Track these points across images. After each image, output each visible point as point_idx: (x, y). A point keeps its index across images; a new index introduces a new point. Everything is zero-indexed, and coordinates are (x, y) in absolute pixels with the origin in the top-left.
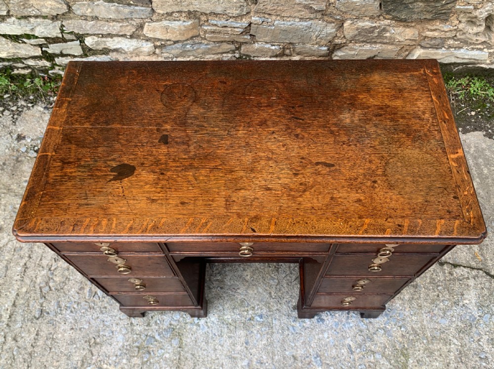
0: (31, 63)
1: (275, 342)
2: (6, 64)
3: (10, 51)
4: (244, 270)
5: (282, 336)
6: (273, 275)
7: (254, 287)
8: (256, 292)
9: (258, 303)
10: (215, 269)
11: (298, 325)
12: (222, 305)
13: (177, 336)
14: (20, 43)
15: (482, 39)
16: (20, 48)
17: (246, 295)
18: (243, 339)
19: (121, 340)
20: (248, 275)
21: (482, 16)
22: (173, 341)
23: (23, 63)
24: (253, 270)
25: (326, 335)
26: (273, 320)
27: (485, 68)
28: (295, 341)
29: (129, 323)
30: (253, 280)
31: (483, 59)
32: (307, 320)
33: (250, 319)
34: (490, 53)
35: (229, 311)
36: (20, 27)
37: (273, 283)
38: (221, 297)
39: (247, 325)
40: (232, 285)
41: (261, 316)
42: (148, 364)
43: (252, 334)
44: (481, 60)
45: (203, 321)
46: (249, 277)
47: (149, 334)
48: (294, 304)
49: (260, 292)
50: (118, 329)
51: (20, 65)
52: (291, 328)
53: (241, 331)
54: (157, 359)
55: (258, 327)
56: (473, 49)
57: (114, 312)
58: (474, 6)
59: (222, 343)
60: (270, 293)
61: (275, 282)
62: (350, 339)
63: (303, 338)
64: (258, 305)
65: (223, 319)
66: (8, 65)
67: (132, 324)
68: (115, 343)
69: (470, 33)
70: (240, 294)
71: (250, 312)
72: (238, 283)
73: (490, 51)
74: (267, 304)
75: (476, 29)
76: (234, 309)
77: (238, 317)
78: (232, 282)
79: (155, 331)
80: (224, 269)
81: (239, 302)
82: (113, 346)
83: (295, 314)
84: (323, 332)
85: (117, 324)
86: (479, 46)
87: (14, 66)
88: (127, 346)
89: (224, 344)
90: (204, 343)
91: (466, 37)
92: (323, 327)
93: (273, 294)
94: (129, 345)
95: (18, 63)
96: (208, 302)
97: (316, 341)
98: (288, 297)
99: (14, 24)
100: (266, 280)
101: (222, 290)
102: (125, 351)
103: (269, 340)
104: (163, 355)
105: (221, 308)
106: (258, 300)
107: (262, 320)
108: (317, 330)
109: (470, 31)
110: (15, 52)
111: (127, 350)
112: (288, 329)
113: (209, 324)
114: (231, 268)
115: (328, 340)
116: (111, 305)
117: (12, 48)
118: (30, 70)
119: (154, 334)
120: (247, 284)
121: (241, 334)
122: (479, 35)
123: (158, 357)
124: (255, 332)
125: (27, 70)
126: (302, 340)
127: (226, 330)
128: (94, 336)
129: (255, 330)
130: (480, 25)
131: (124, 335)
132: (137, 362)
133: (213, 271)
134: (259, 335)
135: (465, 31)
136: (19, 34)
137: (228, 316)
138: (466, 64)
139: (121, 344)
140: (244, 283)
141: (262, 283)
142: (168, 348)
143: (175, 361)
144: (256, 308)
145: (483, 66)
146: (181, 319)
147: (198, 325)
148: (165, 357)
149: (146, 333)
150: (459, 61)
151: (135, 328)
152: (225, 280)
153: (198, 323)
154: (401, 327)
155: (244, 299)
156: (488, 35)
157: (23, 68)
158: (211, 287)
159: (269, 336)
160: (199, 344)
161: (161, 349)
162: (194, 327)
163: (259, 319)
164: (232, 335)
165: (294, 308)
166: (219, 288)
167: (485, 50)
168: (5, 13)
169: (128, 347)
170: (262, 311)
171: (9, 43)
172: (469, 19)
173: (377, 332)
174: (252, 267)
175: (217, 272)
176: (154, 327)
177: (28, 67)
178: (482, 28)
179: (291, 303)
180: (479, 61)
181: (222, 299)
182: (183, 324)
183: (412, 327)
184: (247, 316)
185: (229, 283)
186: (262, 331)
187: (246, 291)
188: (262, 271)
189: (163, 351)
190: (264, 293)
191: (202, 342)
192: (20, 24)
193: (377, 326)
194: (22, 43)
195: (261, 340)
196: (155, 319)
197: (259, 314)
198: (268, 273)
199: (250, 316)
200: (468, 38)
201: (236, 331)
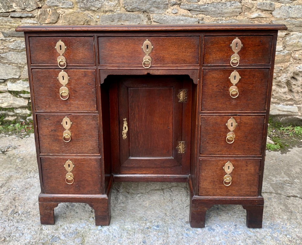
0: (18, 111)
1: (170, 242)
2: (4, 112)
3: (10, 102)
4: (143, 201)
5: (177, 239)
6: (168, 204)
7: (152, 210)
8: (153, 212)
9: (155, 218)
10: (119, 201)
11: (191, 232)
12: (123, 220)
13: (80, 236)
14: (17, 97)
15: (289, 97)
16: (16, 100)
17: (144, 214)
18: (141, 240)
19: (29, 238)
20: (147, 203)
21: (283, 80)
22: (76, 239)
23: (13, 112)
24: (151, 201)
25: (217, 238)
26: (169, 229)
27: (300, 119)
28: (189, 242)
29: (40, 228)
30: (150, 206)
31: (295, 111)
32: (199, 229)
33: (148, 228)
34: (298, 107)
35: (129, 223)
36: (22, 85)
37: (168, 208)
38: (123, 215)
39: (145, 232)
40: (133, 209)
41: (158, 226)
43: (150, 237)
44: (295, 112)
45: (105, 228)
46: (147, 205)
47: (55, 235)
48: (187, 220)
49: (156, 213)
50: (29, 232)
51: (11, 113)
52: (185, 235)
53: (140, 235)
55: (155, 233)
56: (287, 105)
58: (276, 74)
59: (121, 242)
60: (166, 214)
61: (169, 208)
62: (240, 241)
63: (196, 240)
64: (155, 219)
65: (124, 228)
66: (4, 113)
67: (42, 229)
68: (22, 240)
69: (280, 92)
70: (140, 213)
71: (148, 224)
72: (138, 208)
73: (297, 106)
74: (163, 220)
75: (283, 90)
76: (133, 222)
77: (137, 226)
78: (133, 208)
79: (61, 234)
80: (127, 201)
81: (138, 218)
83: (188, 226)
84: (214, 236)
85: (29, 229)
86: (290, 103)
87: (7, 114)
88: (32, 242)
89: (123, 243)
90: (105, 241)
91: (279, 95)
92: (214, 233)
93: (168, 214)
94: (35, 241)
95: (11, 112)
96: (112, 217)
97: (209, 242)
98: (181, 216)
99: (20, 83)
100: (162, 206)
101: (124, 212)
103: (165, 241)
105: (122, 221)
106: (156, 217)
107: (158, 228)
108: (209, 235)
109: (281, 91)
110: (13, 102)
112: (182, 235)
113: (111, 231)
114: (133, 201)
115: (220, 242)
117: (12, 100)
118: (16, 117)
119: (59, 236)
120: (146, 208)
121: (139, 236)
122: (287, 94)
124: (152, 235)
125: (14, 117)
126: (195, 241)
127: (126, 234)
128: (5, 236)
129: (152, 234)
130: (284, 87)
131: (32, 235)
133: (118, 202)
134: (155, 237)
135: (277, 90)
136: (20, 90)
137: (128, 226)
138: (287, 115)
139: (28, 240)
140: (144, 208)
141: (158, 208)
142: (71, 243)
144: (153, 221)
145: (297, 117)
146: (87, 227)
147: (101, 230)
149: (53, 235)
150: (281, 113)
151: (44, 232)
152: (127, 207)
153: (101, 229)
154: (286, 235)
155: (143, 216)
156: (292, 95)
157: (12, 116)
158: (115, 210)
159: (164, 238)
160: (100, 242)
161: (64, 244)
162: (97, 231)
163: (156, 228)
164: (131, 237)
165: (187, 223)
166: (122, 210)
167: (294, 105)
168: (17, 77)
169: (34, 243)
170: (158, 223)
171: (12, 97)
172: (277, 84)
173: (265, 238)
174: (150, 200)
175: (121, 202)
176: (61, 231)
177: (16, 115)
178: (286, 89)
179: (184, 220)
180: (294, 113)
181: (124, 217)
182: (87, 230)
183: (297, 235)
184: (145, 226)
185: (130, 208)
186: (158, 235)
187: (145, 212)
188: (159, 201)
190: (160, 213)
191: (103, 240)
192: (23, 84)
193: (264, 234)
194: (19, 97)
195: (158, 241)
196: (63, 227)
197: (156, 225)
198: (164, 203)
199: (148, 226)
200: (281, 96)
201: (134, 235)
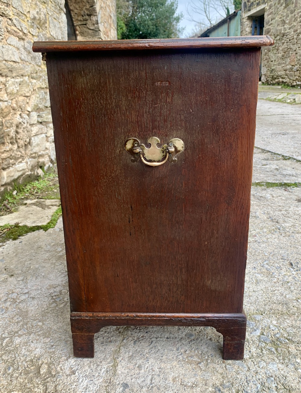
19: (276, 366)
29: (251, 360)
42: (291, 338)
50: (263, 371)
54: (282, 331)
57: (241, 379)
68: (282, 372)
82: (286, 374)
85: (257, 373)
88: (280, 360)
94: (277, 358)
102: (286, 361)
104: (275, 326)
111: (284, 359)
116: (232, 384)
123: (279, 330)
131: (268, 364)
132: (294, 348)
138: (22, 175)
139: (280, 365)
142: (266, 322)
143: (278, 317)
148: (277, 323)
151: (254, 354)
161: (270, 328)
169: (281, 358)
189: (271, 326)
